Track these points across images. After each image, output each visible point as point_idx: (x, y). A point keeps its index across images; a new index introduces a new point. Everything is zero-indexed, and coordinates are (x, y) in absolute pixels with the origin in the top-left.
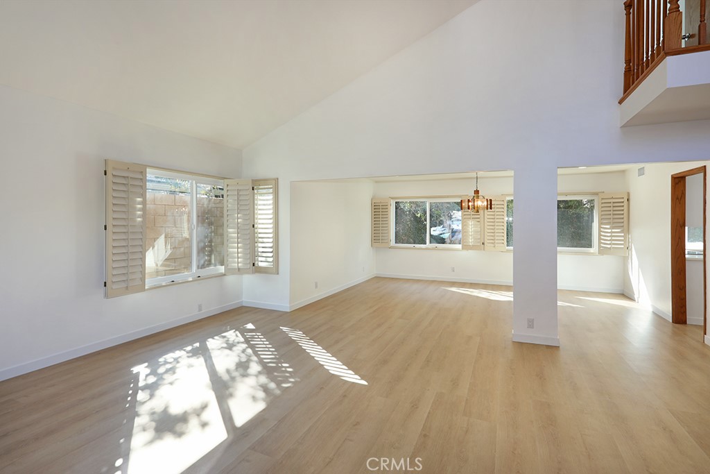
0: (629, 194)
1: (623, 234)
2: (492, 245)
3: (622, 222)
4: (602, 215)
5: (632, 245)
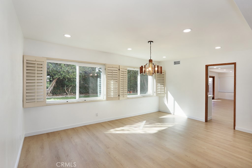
0: (165, 71)
1: (164, 87)
3: (164, 83)
4: (158, 79)
5: (168, 91)
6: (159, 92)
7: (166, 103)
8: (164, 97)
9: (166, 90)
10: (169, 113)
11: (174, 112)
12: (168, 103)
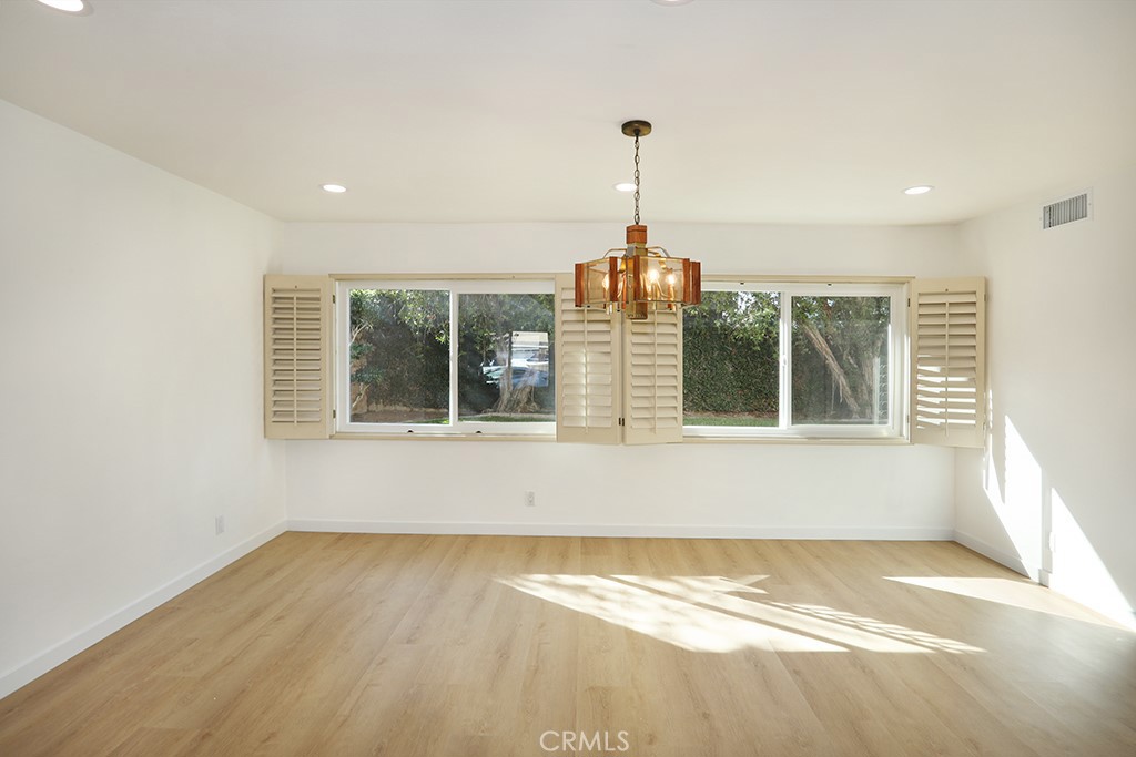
0: (987, 283)
1: (973, 390)
2: (646, 425)
3: (974, 357)
4: (920, 337)
5: (1007, 417)
6: (937, 421)
7: (992, 493)
8: (981, 451)
9: (991, 406)
10: (1010, 569)
11: (1046, 570)
12: (1004, 501)
